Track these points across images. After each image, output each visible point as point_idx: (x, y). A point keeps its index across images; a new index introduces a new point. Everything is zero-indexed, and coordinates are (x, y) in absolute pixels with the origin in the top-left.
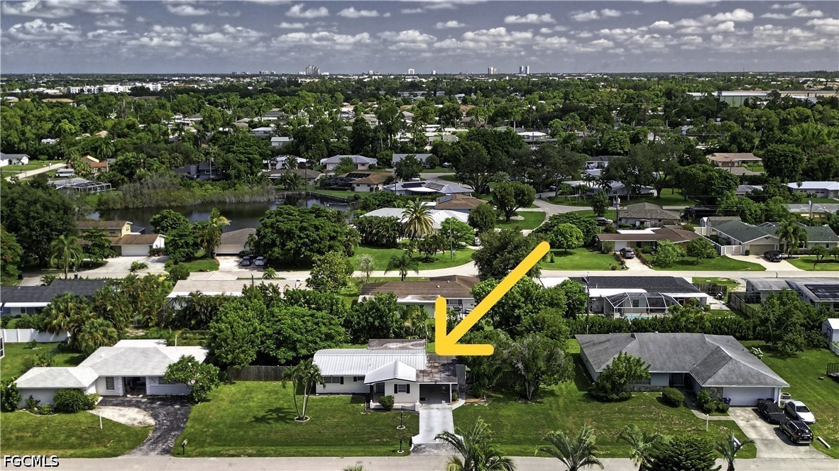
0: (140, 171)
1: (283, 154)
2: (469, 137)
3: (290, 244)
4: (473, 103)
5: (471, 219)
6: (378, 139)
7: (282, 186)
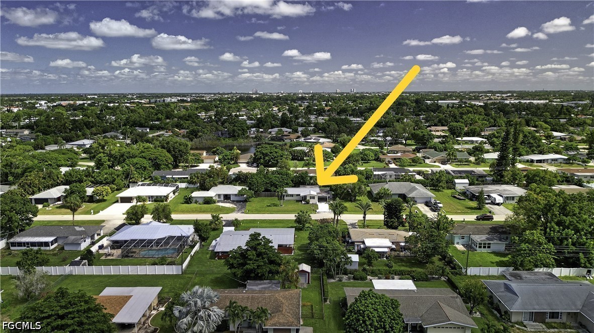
0: (200, 134)
1: (253, 128)
2: (329, 120)
3: (267, 158)
4: (330, 106)
5: (332, 150)
6: (292, 121)
7: (255, 140)
